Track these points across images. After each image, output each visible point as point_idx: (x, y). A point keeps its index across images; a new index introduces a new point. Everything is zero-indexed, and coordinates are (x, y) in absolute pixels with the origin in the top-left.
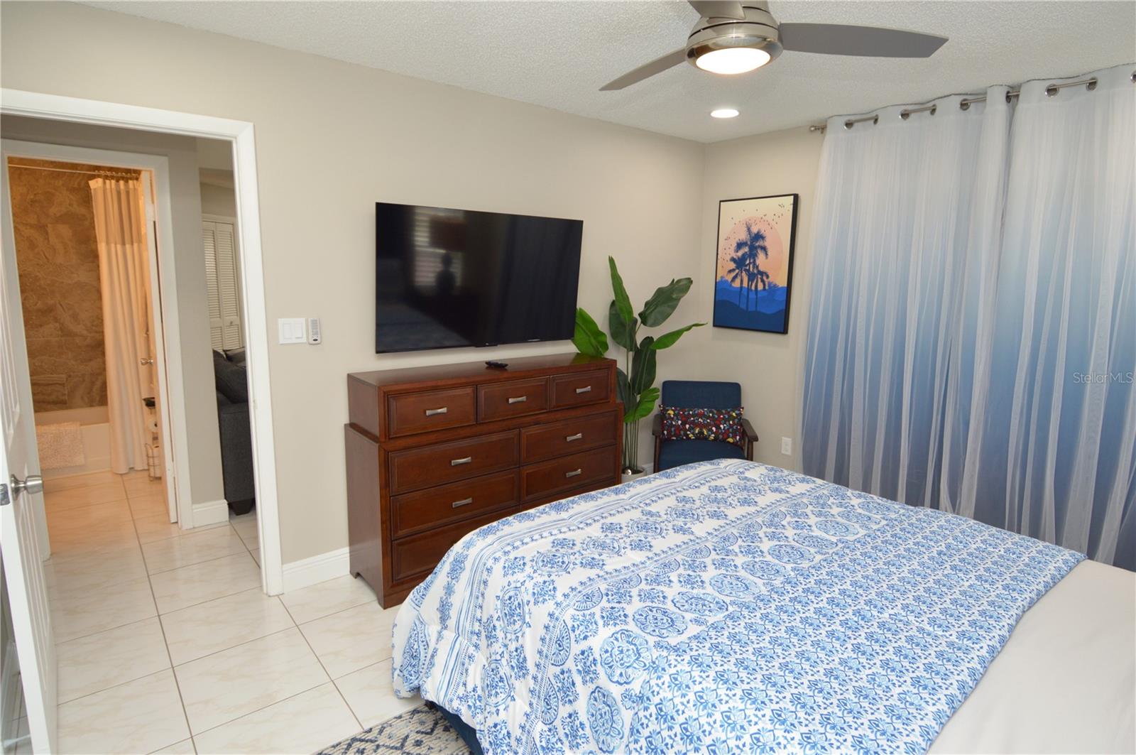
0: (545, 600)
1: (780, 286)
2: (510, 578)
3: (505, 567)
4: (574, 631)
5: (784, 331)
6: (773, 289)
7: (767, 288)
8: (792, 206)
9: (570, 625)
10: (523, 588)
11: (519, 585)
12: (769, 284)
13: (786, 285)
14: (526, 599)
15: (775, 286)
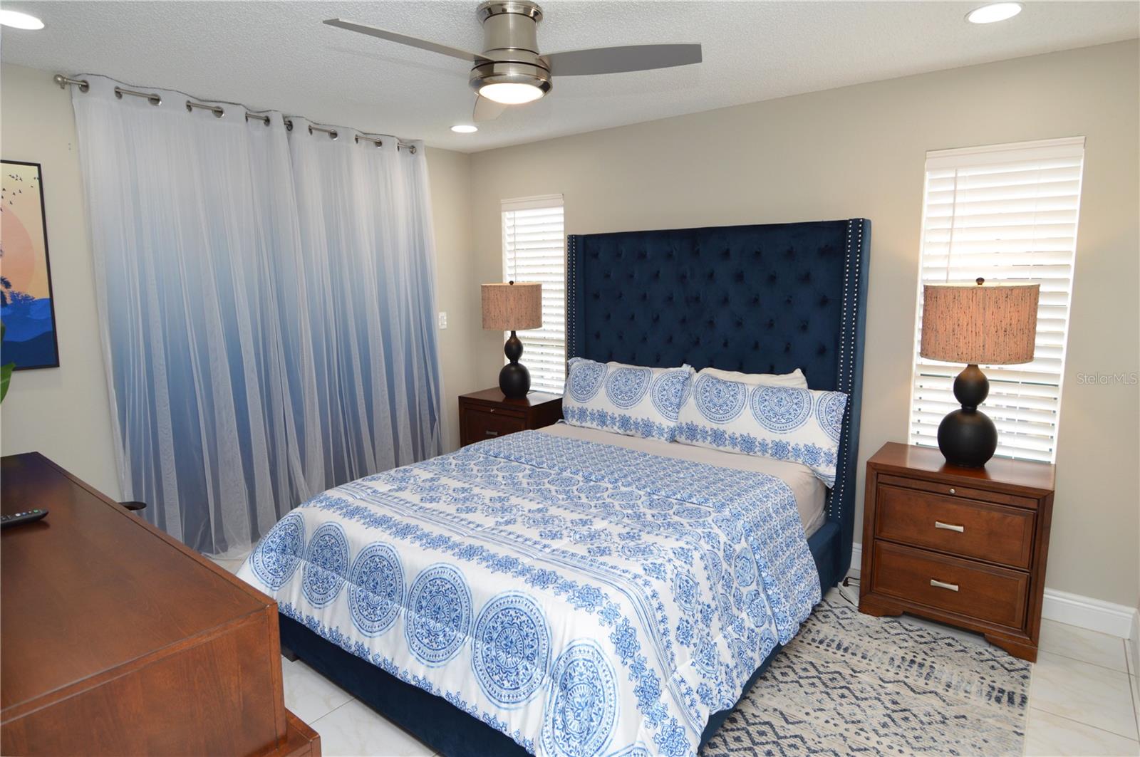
0: (691, 556)
1: (36, 299)
2: (669, 576)
3: (657, 578)
4: (714, 547)
5: (54, 363)
6: (23, 303)
7: (9, 301)
8: (37, 181)
9: (711, 548)
10: (679, 569)
11: (676, 571)
12: (13, 295)
13: (48, 297)
14: (685, 571)
15: (26, 298)
